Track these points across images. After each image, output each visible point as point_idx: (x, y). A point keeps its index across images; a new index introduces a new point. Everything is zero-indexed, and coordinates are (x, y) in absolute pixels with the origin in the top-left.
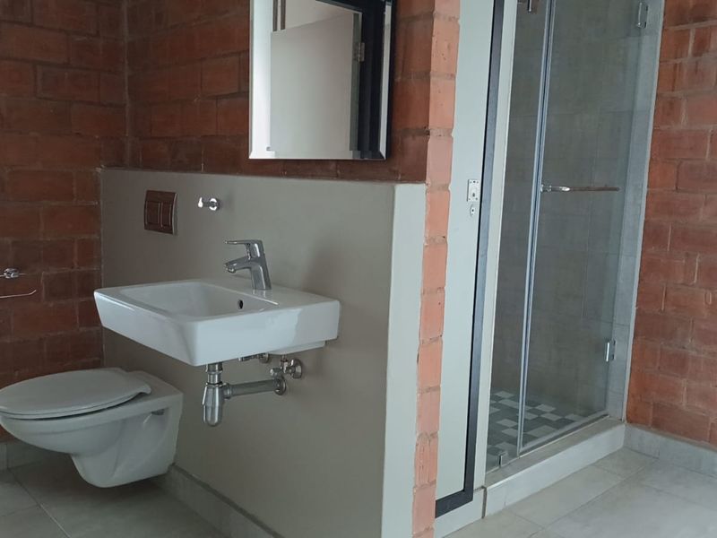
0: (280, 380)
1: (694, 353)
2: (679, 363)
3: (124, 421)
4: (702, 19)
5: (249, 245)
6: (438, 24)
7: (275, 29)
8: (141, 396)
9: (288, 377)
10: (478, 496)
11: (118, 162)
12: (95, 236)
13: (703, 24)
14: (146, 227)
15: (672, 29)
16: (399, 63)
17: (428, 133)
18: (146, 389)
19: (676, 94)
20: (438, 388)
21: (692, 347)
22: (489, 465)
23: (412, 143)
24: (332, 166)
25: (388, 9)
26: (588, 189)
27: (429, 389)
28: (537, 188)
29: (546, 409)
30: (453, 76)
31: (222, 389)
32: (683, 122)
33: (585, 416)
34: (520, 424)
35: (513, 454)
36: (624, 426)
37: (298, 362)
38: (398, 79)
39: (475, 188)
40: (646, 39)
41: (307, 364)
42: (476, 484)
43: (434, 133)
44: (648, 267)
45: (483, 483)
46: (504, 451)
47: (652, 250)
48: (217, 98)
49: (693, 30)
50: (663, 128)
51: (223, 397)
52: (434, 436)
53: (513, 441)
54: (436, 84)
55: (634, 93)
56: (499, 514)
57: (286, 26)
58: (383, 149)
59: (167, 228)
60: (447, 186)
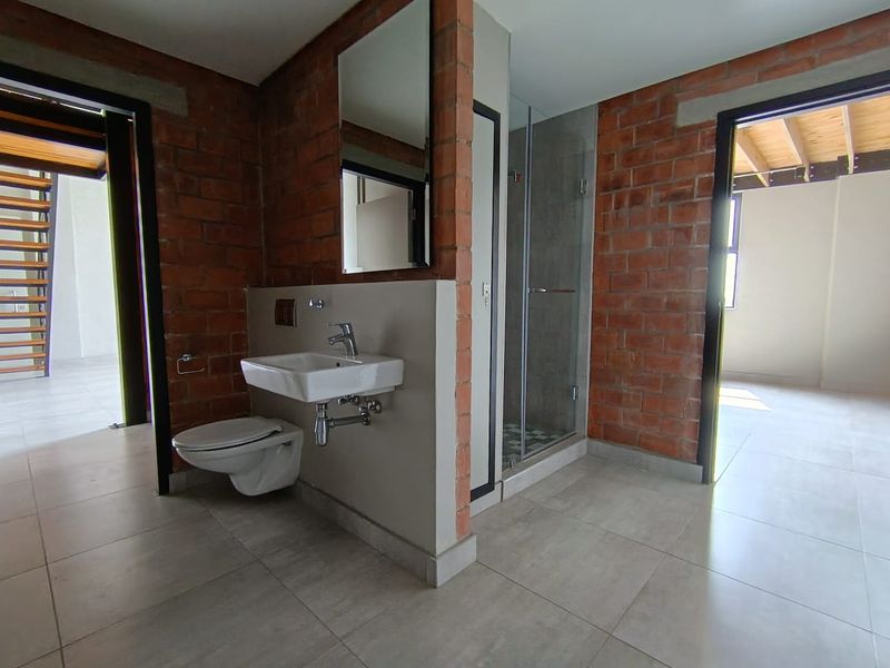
0: (367, 415)
1: (626, 391)
2: (618, 398)
3: (264, 450)
4: (618, 188)
5: (342, 326)
6: (459, 181)
7: (359, 202)
8: (275, 433)
9: (371, 413)
10: (498, 487)
11: (259, 284)
12: (244, 332)
13: (618, 191)
14: (277, 323)
15: (602, 194)
16: (436, 207)
17: (456, 248)
18: (278, 428)
19: (606, 233)
20: (469, 414)
21: (625, 387)
22: (504, 468)
23: (445, 255)
24: (395, 274)
25: (427, 187)
26: (557, 291)
27: (463, 415)
28: (526, 290)
29: (538, 433)
30: (470, 213)
31: (328, 422)
32: (611, 251)
33: (562, 435)
34: (522, 442)
35: (519, 460)
36: (585, 441)
37: (378, 403)
38: (436, 216)
39: (488, 287)
40: (586, 200)
41: (383, 403)
42: (497, 479)
43: (459, 248)
44: (596, 339)
45: (500, 479)
46: (513, 458)
47: (597, 328)
48: (321, 238)
49: (614, 194)
50: (600, 253)
51: (328, 427)
52: (468, 445)
53: (519, 453)
54: (459, 217)
55: (581, 233)
56: (512, 498)
57: (367, 200)
58: (427, 261)
59: (290, 323)
60: (469, 282)
